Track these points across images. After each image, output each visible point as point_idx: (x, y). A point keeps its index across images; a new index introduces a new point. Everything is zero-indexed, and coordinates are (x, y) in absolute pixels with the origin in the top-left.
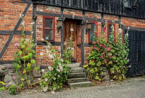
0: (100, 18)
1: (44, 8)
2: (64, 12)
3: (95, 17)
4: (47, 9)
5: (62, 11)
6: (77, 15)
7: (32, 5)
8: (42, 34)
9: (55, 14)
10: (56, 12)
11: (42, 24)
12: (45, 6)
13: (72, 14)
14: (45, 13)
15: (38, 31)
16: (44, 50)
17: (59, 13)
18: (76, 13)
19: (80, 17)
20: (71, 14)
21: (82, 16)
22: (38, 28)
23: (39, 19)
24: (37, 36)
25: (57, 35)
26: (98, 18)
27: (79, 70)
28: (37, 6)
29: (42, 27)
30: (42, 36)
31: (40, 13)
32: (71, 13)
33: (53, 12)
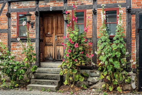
0: (92, 4)
1: (18, 4)
2: (40, 4)
3: (83, 4)
4: (21, 5)
5: (38, 4)
6: (56, 5)
7: (7, 4)
8: (16, 31)
9: (30, 9)
10: (30, 7)
11: (16, 21)
12: (19, 2)
13: (50, 6)
14: (19, 10)
15: (12, 28)
16: (18, 47)
17: (34, 7)
18: (54, 4)
19: (60, 7)
20: (48, 6)
21: (62, 5)
22: (13, 26)
23: (13, 16)
24: (12, 34)
25: (31, 31)
26: (87, 4)
27: (56, 70)
28: (11, 4)
29: (16, 24)
30: (16, 33)
31: (14, 11)
32: (48, 4)
33: (27, 7)
